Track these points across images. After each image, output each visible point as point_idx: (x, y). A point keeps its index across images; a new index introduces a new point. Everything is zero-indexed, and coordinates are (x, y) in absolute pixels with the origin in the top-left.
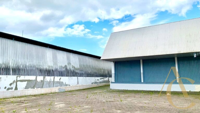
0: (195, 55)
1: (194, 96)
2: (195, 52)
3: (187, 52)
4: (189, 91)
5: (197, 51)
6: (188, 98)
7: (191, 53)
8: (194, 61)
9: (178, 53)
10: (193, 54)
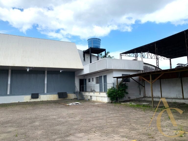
0: (28, 69)
1: (21, 106)
2: (28, 67)
3: (21, 66)
4: (18, 102)
5: (30, 66)
6: (15, 109)
7: (25, 67)
8: (26, 75)
9: (12, 66)
10: (26, 68)
